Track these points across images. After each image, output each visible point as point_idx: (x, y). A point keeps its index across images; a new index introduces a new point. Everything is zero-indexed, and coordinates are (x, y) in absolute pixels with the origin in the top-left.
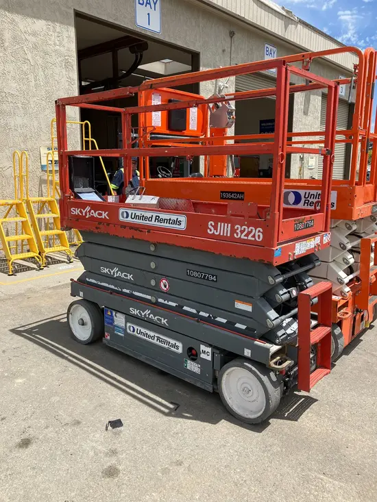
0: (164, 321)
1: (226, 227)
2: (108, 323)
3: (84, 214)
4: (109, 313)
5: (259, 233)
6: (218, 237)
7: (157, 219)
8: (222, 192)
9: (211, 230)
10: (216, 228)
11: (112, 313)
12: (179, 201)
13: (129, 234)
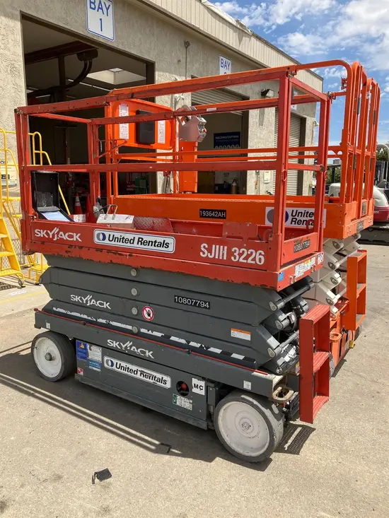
0: (149, 354)
1: (221, 250)
2: (82, 357)
3: (51, 237)
4: (82, 346)
5: (261, 256)
6: (213, 261)
7: (141, 241)
8: (202, 210)
9: (204, 253)
10: (210, 250)
11: (85, 346)
12: (156, 220)
13: (106, 257)
